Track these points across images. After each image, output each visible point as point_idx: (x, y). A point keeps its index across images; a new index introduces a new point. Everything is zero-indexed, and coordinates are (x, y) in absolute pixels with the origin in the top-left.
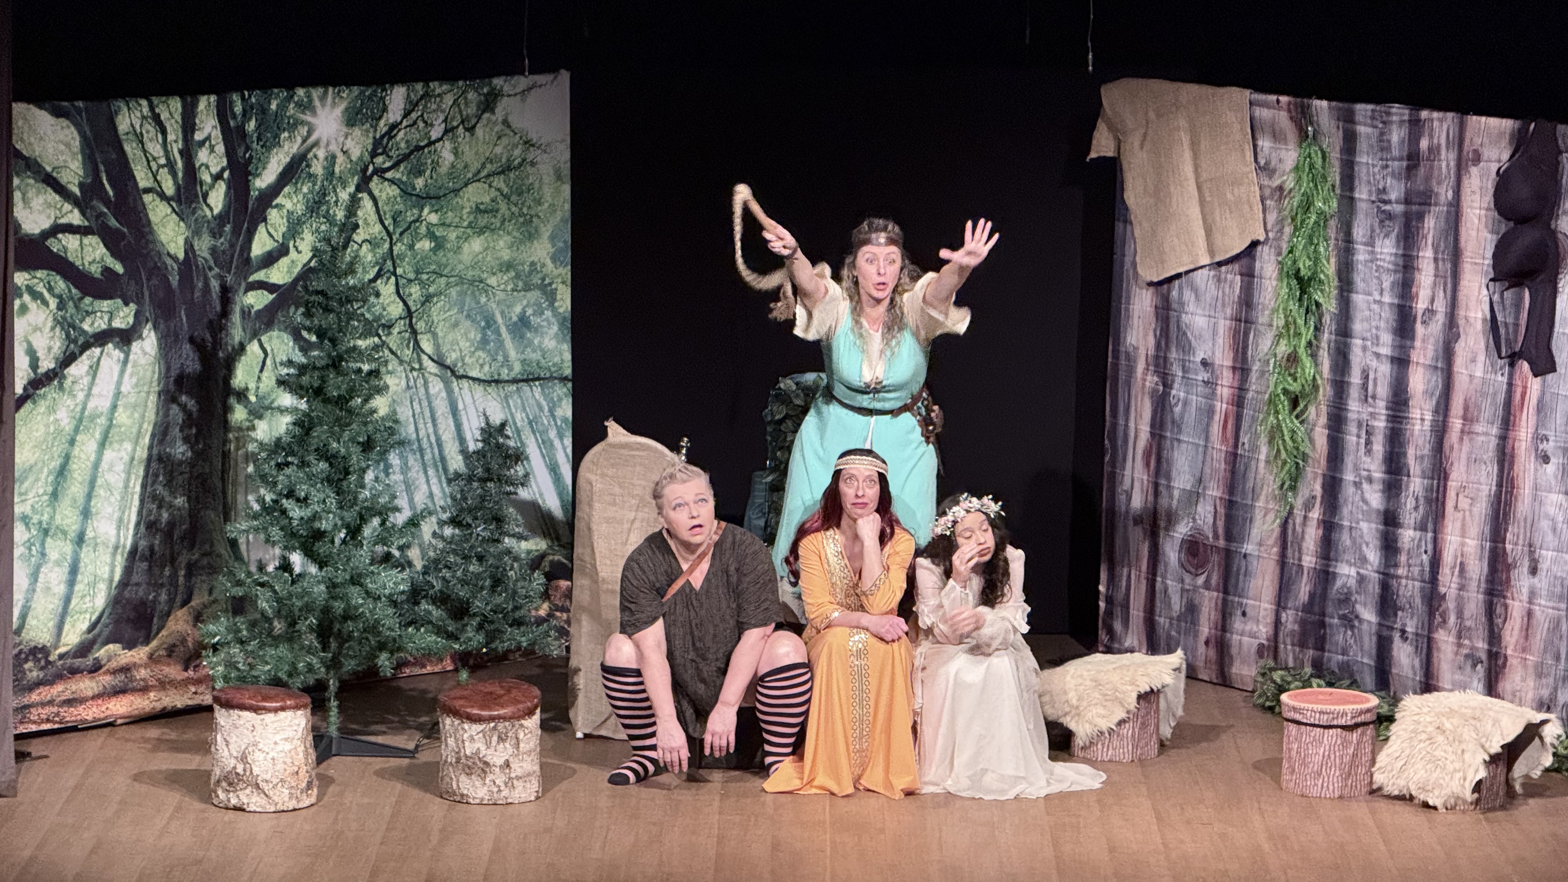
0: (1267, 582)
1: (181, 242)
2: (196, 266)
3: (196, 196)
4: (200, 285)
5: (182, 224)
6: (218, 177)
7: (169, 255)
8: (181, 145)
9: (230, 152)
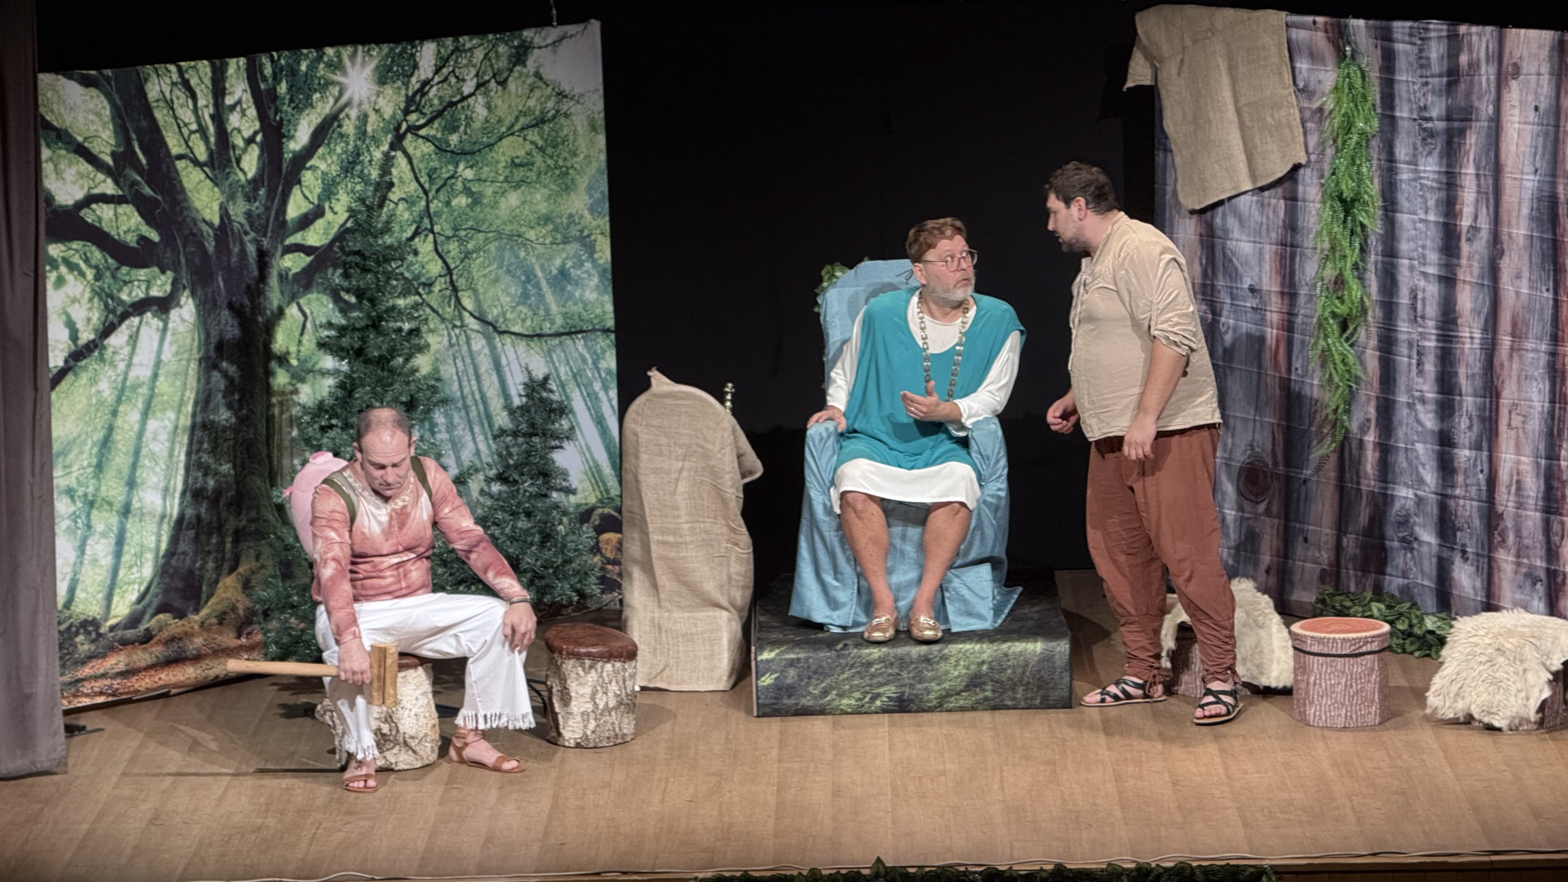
0: (1327, 507)
1: (216, 207)
2: (232, 231)
3: (229, 160)
4: (236, 250)
5: (216, 189)
6: (250, 141)
7: (204, 221)
8: (211, 110)
9: (262, 116)
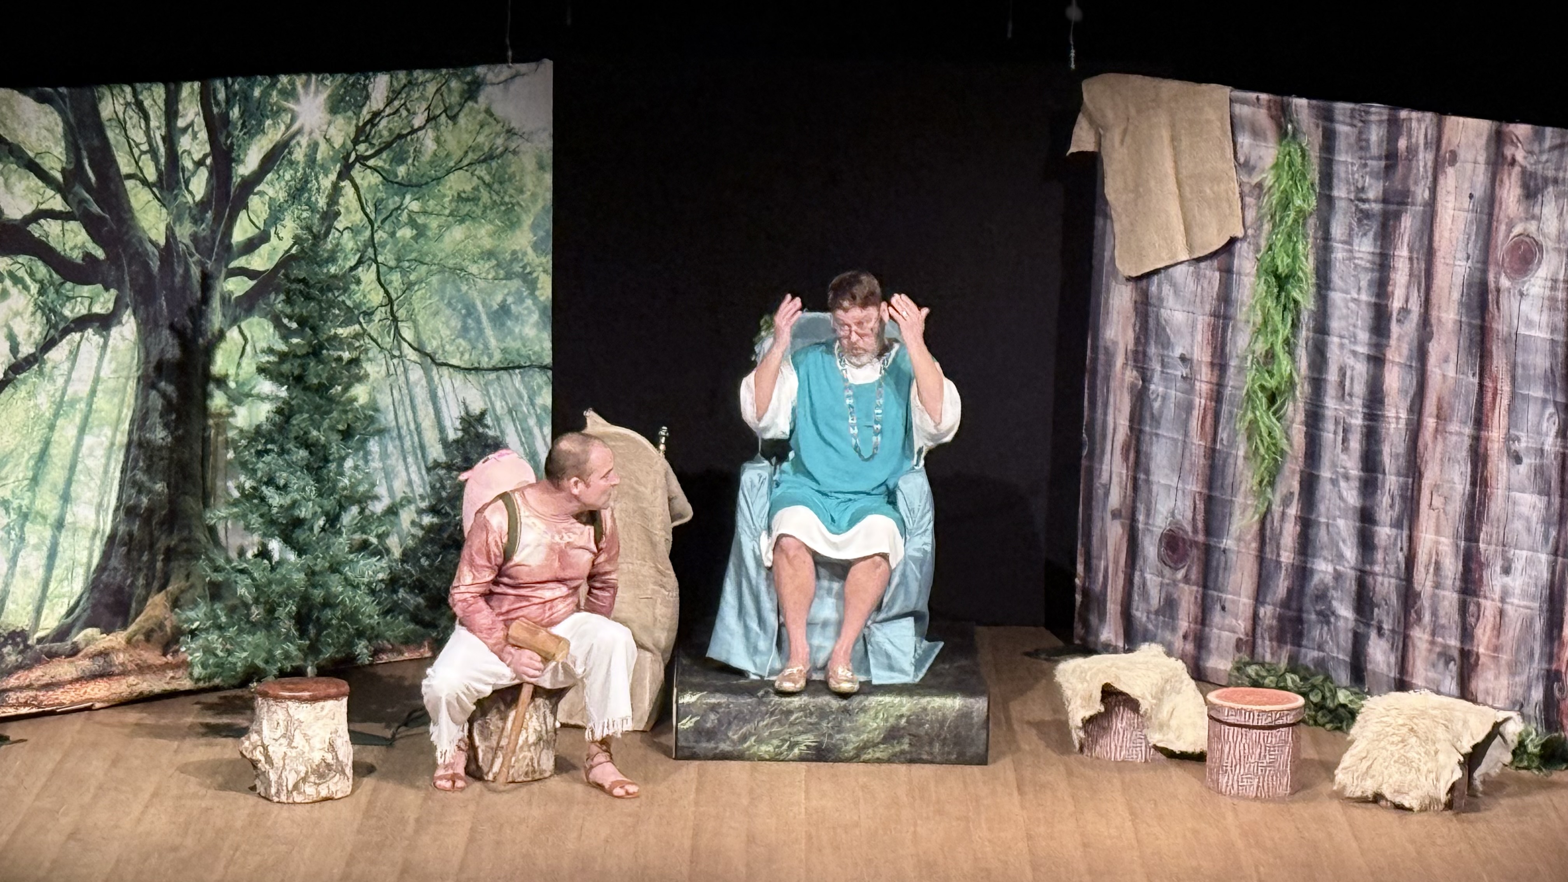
0: (1246, 577)
1: (162, 227)
2: (178, 252)
3: (178, 182)
4: (181, 271)
5: (164, 211)
6: (200, 163)
7: (151, 241)
8: (163, 131)
9: (213, 139)
